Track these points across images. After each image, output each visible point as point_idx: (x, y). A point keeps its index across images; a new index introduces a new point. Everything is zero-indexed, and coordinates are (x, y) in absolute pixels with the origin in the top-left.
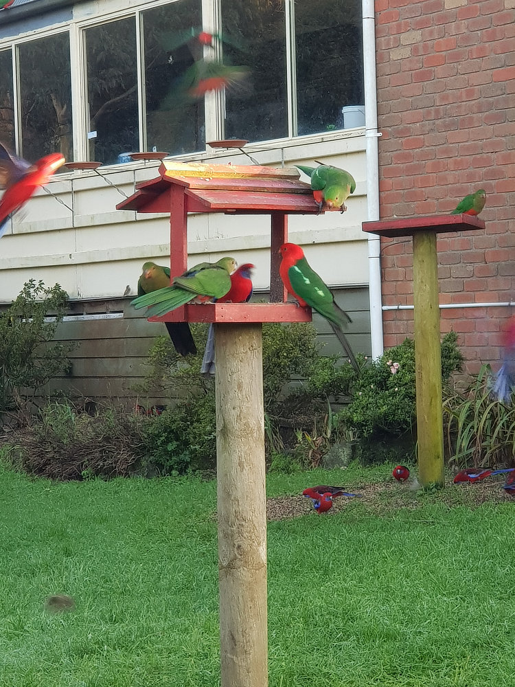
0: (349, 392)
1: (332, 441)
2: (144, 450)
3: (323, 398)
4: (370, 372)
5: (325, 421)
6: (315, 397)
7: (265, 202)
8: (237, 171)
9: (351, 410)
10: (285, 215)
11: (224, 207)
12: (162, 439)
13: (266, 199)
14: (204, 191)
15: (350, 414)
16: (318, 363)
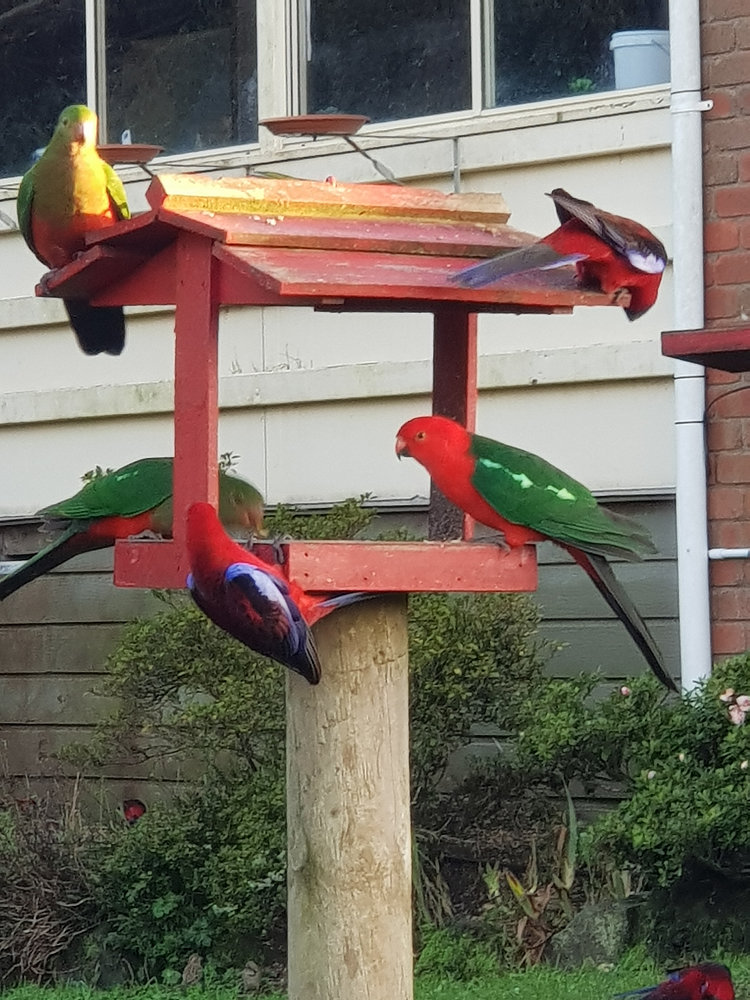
0: (623, 769)
1: (578, 899)
2: (91, 915)
3: (555, 784)
4: (677, 718)
5: (560, 847)
6: (535, 783)
7: (419, 281)
8: (346, 201)
9: (628, 818)
10: (471, 315)
11: (314, 291)
12: (139, 886)
13: (421, 273)
14: (264, 253)
15: (623, 828)
16: (543, 694)
